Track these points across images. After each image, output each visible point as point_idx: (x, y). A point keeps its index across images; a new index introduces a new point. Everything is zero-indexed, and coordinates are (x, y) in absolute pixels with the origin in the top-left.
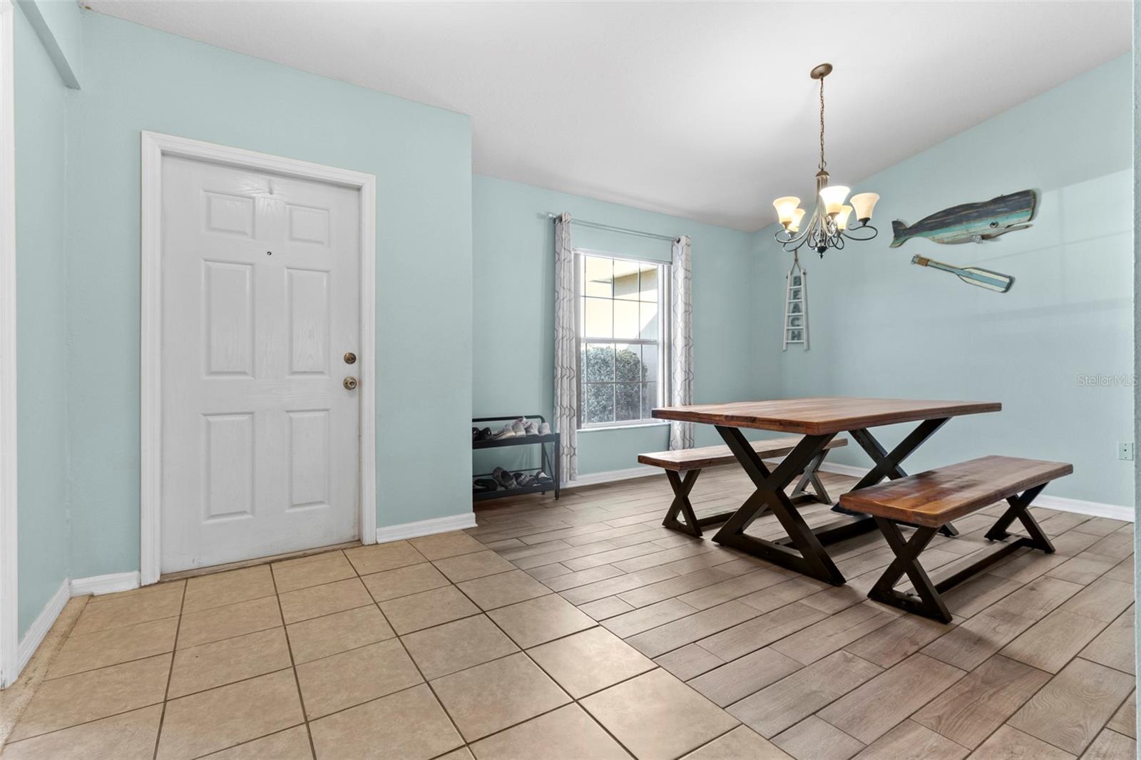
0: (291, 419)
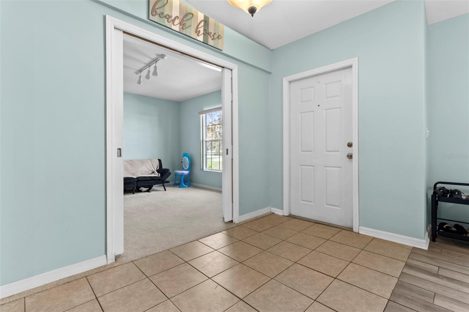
0: (326, 170)
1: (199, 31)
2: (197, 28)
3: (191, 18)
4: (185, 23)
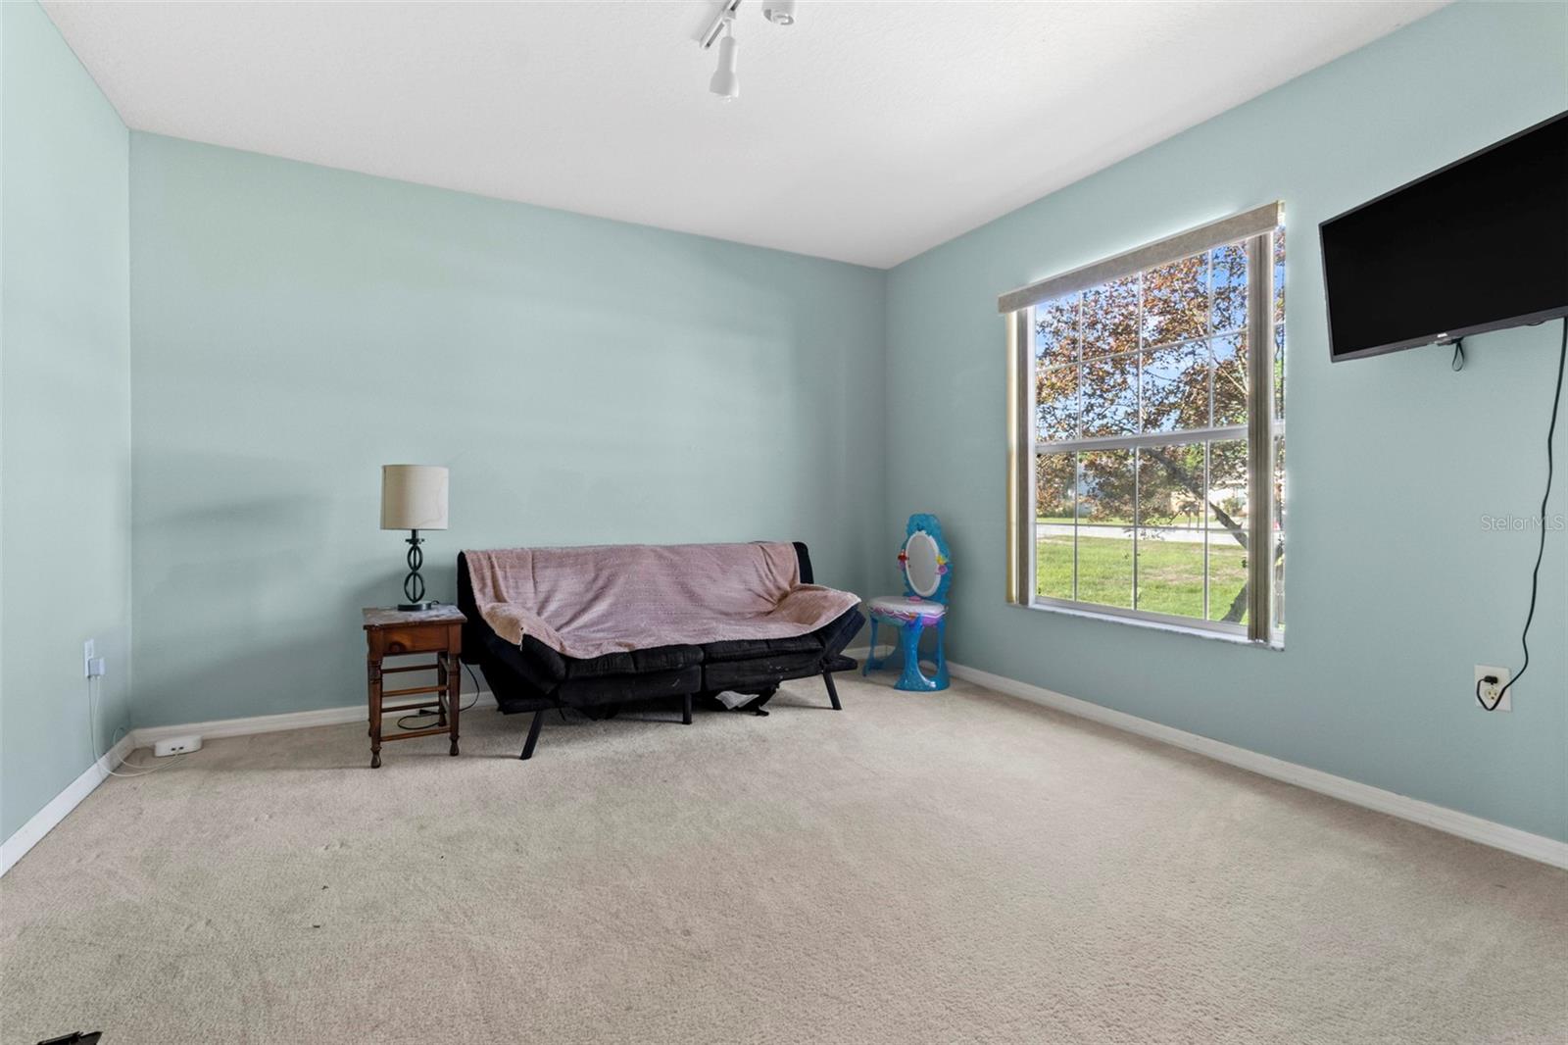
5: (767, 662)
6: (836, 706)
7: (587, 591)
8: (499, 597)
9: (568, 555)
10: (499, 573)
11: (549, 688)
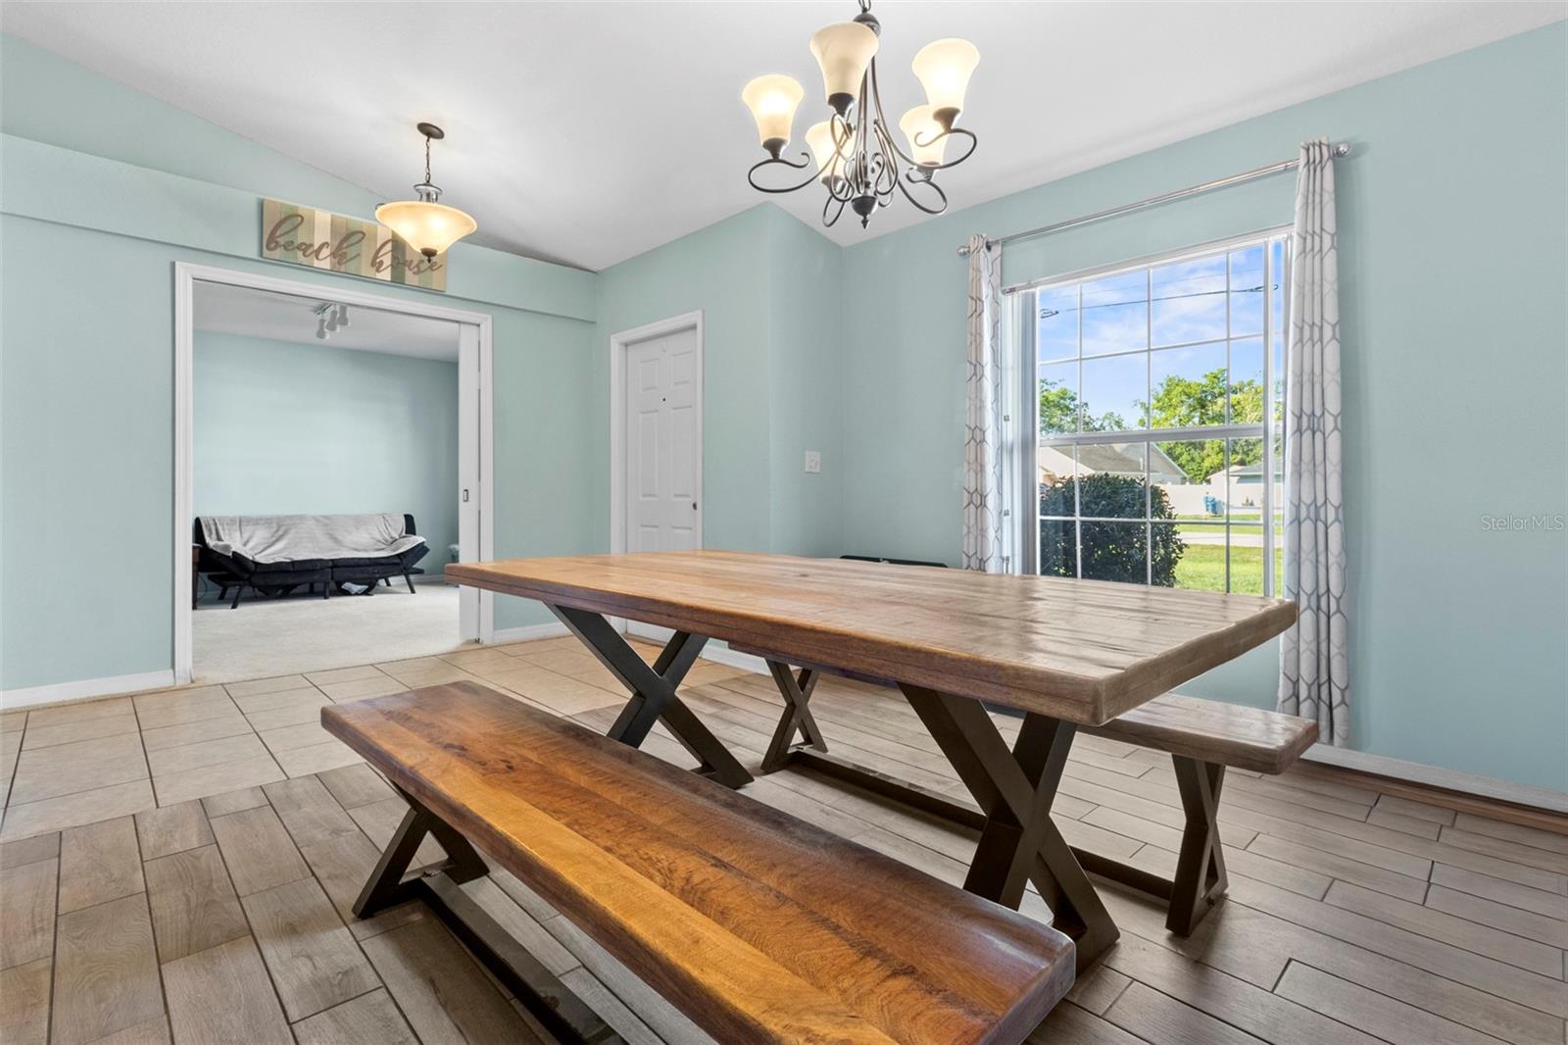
1: (381, 263)
2: (376, 256)
3: (360, 241)
4: (345, 253)
5: (370, 569)
6: (413, 591)
7: (273, 536)
8: (219, 539)
9: (261, 519)
10: (220, 528)
11: (246, 576)
